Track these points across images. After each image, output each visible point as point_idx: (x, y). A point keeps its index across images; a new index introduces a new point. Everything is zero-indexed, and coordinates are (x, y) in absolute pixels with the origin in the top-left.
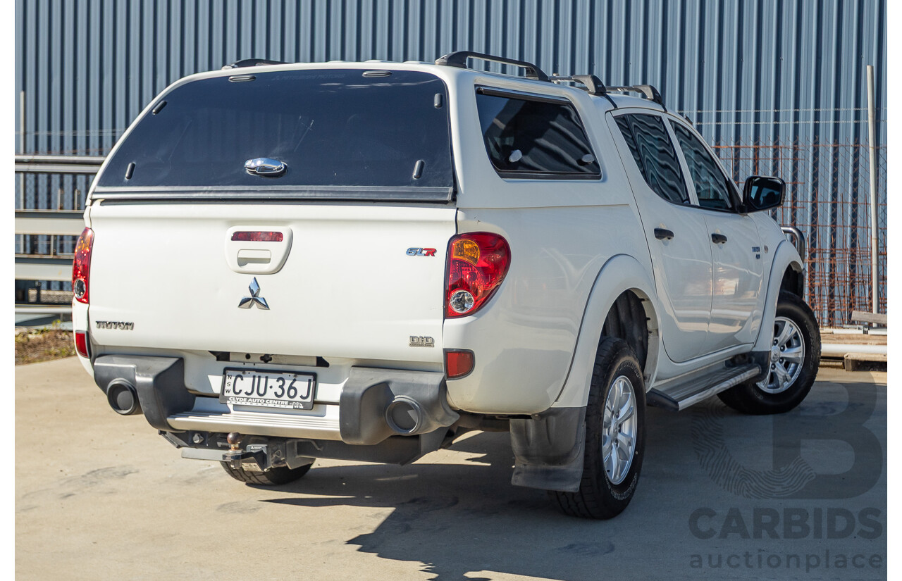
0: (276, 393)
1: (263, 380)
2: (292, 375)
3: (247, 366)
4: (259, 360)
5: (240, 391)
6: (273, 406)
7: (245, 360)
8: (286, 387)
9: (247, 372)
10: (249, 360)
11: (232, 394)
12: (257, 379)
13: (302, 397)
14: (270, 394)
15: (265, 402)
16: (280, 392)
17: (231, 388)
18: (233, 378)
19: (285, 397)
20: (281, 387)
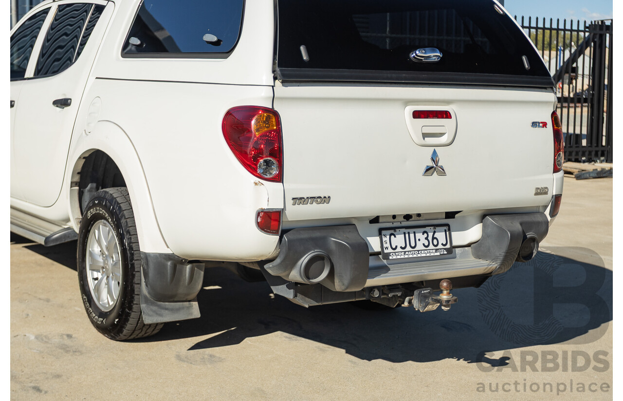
0: (424, 244)
1: (412, 235)
2: (432, 228)
3: (396, 225)
4: (403, 219)
5: (396, 247)
6: (424, 255)
7: (392, 220)
8: (430, 238)
9: (397, 230)
10: (395, 220)
11: (390, 250)
12: (407, 235)
13: (442, 244)
14: (420, 246)
15: (418, 253)
16: (426, 244)
17: (388, 245)
18: (388, 237)
19: (431, 246)
20: (427, 238)
